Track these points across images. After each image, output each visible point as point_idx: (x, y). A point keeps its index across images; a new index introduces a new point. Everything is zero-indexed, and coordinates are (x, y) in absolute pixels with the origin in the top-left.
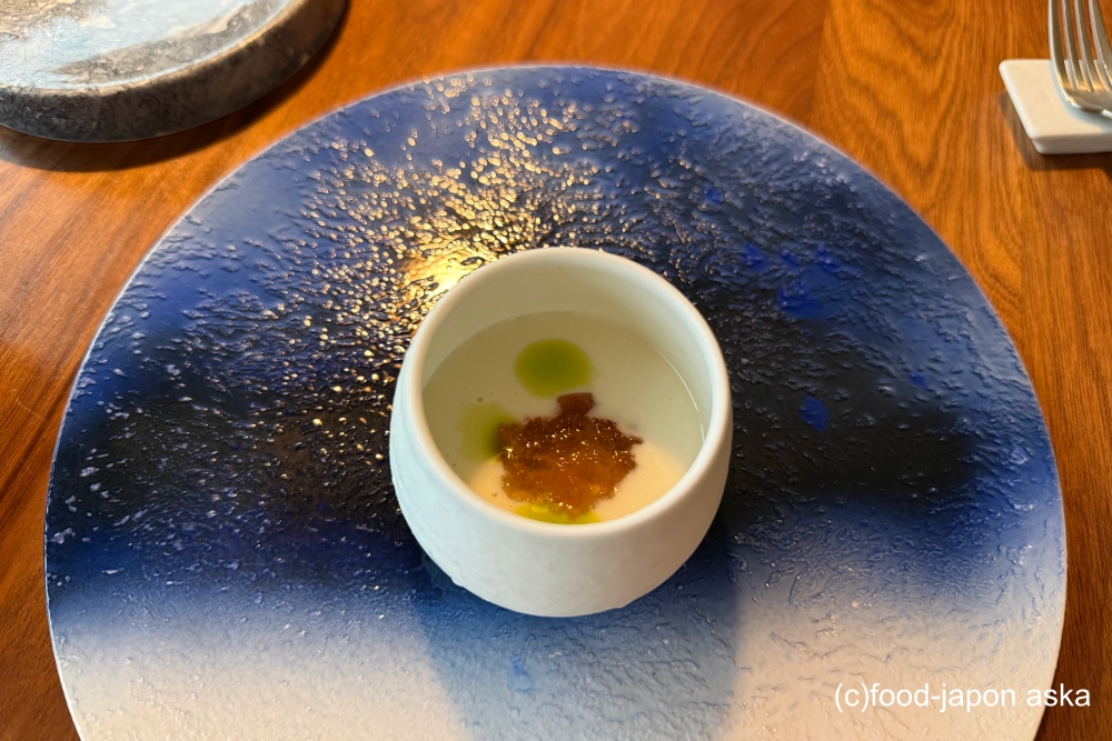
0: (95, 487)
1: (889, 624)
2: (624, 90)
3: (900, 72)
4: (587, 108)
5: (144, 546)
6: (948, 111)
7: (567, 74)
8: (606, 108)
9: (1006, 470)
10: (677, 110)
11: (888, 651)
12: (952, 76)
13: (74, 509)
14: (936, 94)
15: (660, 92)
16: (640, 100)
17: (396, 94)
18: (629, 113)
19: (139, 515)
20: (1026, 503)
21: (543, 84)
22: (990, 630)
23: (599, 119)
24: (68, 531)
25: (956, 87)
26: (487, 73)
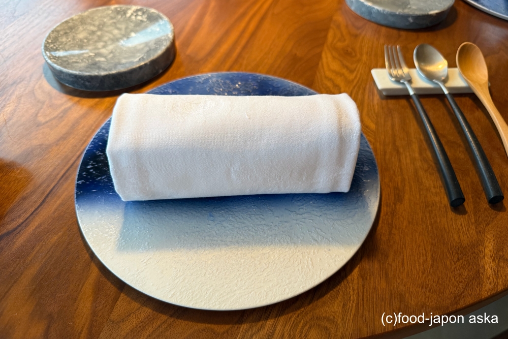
0: (91, 171)
1: (321, 208)
2: (255, 79)
3: (342, 75)
4: (244, 83)
5: (104, 185)
6: (356, 85)
7: (238, 74)
8: (249, 83)
9: (362, 172)
10: (270, 83)
11: (320, 214)
12: (359, 76)
13: (85, 176)
14: (353, 81)
15: (265, 79)
16: (259, 81)
17: (187, 79)
18: (256, 84)
19: (103, 177)
20: (368, 179)
21: (231, 77)
22: (353, 210)
23: (247, 85)
24: (83, 181)
25: (359, 79)
26: (215, 74)
